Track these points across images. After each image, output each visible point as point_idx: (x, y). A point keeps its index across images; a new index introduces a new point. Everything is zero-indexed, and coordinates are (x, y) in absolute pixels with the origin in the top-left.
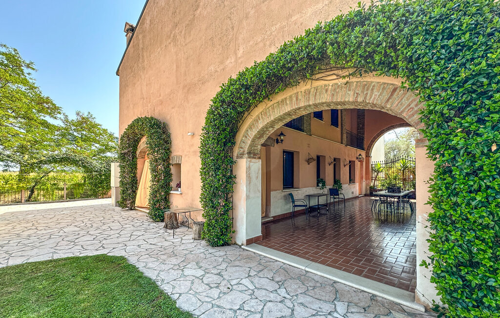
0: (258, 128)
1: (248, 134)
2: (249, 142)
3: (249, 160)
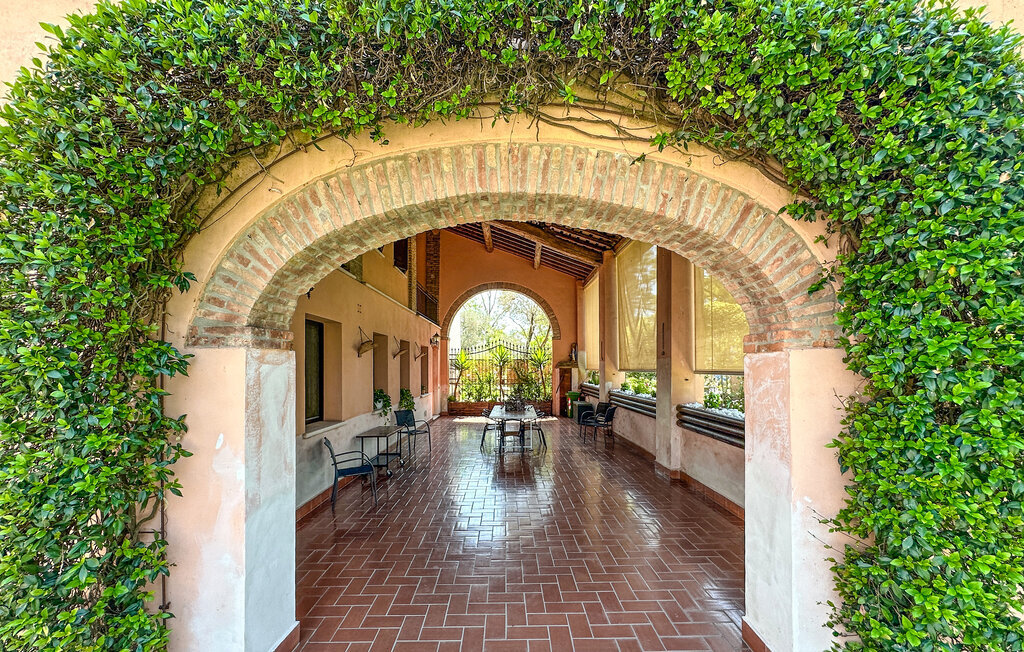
0: (309, 234)
1: (252, 251)
2: (262, 283)
3: (257, 352)
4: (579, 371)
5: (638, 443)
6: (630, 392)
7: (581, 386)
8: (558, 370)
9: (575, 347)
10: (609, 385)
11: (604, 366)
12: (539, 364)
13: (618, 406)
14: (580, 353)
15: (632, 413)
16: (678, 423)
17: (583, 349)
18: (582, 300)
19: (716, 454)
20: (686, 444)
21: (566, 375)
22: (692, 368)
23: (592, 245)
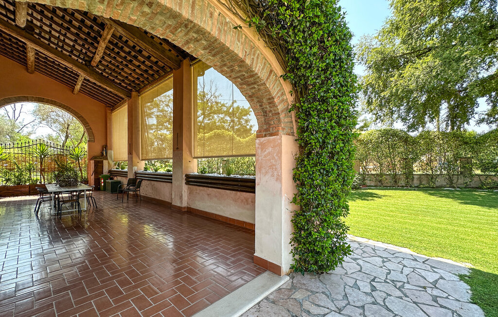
4: (109, 163)
5: (157, 198)
6: (150, 171)
7: (110, 172)
8: (92, 162)
9: (106, 147)
10: (135, 168)
11: (132, 158)
12: (77, 158)
13: (143, 180)
14: (109, 152)
15: (153, 182)
16: (186, 184)
17: (111, 149)
18: (110, 119)
19: (208, 195)
20: (190, 193)
21: (98, 166)
22: (192, 156)
23: (123, 86)
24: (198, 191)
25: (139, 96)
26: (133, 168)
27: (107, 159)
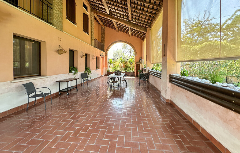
4: (142, 65)
6: (154, 70)
7: (142, 69)
8: (136, 64)
13: (151, 74)
17: (143, 59)
18: (143, 45)
20: (173, 90)
21: (138, 66)
22: (175, 60)
23: (144, 27)
24: (178, 90)
25: (150, 29)
26: (148, 68)
27: (141, 63)
